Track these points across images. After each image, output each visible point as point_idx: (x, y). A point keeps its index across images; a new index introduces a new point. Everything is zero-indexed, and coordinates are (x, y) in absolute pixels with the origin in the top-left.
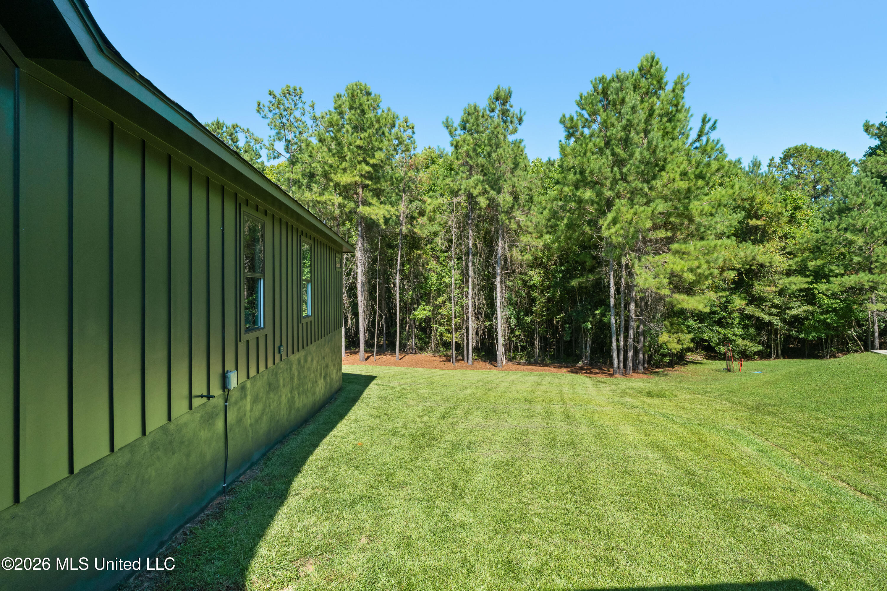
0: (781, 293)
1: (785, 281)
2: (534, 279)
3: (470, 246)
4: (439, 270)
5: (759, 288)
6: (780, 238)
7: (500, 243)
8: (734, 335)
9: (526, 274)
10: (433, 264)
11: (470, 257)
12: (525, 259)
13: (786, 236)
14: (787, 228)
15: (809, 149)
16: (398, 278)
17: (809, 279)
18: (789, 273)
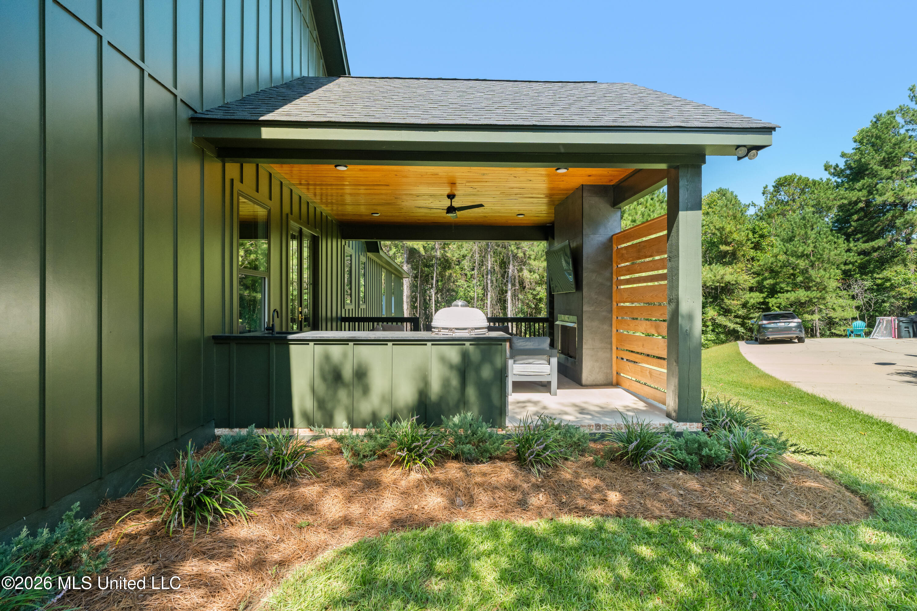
0: (744, 305)
1: (748, 295)
2: (541, 293)
3: (489, 268)
4: (466, 286)
5: (728, 302)
6: (748, 260)
7: (511, 266)
8: (707, 340)
9: (534, 290)
10: (461, 282)
11: (489, 277)
12: (532, 278)
13: (753, 259)
14: (752, 253)
15: (798, 177)
16: (433, 292)
17: (765, 295)
18: (751, 289)
